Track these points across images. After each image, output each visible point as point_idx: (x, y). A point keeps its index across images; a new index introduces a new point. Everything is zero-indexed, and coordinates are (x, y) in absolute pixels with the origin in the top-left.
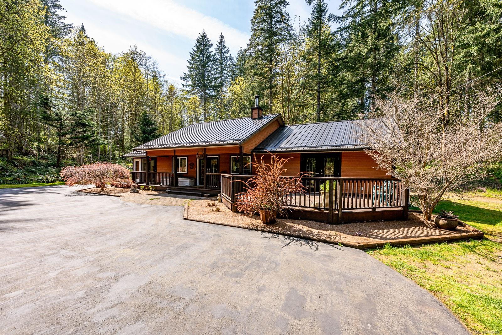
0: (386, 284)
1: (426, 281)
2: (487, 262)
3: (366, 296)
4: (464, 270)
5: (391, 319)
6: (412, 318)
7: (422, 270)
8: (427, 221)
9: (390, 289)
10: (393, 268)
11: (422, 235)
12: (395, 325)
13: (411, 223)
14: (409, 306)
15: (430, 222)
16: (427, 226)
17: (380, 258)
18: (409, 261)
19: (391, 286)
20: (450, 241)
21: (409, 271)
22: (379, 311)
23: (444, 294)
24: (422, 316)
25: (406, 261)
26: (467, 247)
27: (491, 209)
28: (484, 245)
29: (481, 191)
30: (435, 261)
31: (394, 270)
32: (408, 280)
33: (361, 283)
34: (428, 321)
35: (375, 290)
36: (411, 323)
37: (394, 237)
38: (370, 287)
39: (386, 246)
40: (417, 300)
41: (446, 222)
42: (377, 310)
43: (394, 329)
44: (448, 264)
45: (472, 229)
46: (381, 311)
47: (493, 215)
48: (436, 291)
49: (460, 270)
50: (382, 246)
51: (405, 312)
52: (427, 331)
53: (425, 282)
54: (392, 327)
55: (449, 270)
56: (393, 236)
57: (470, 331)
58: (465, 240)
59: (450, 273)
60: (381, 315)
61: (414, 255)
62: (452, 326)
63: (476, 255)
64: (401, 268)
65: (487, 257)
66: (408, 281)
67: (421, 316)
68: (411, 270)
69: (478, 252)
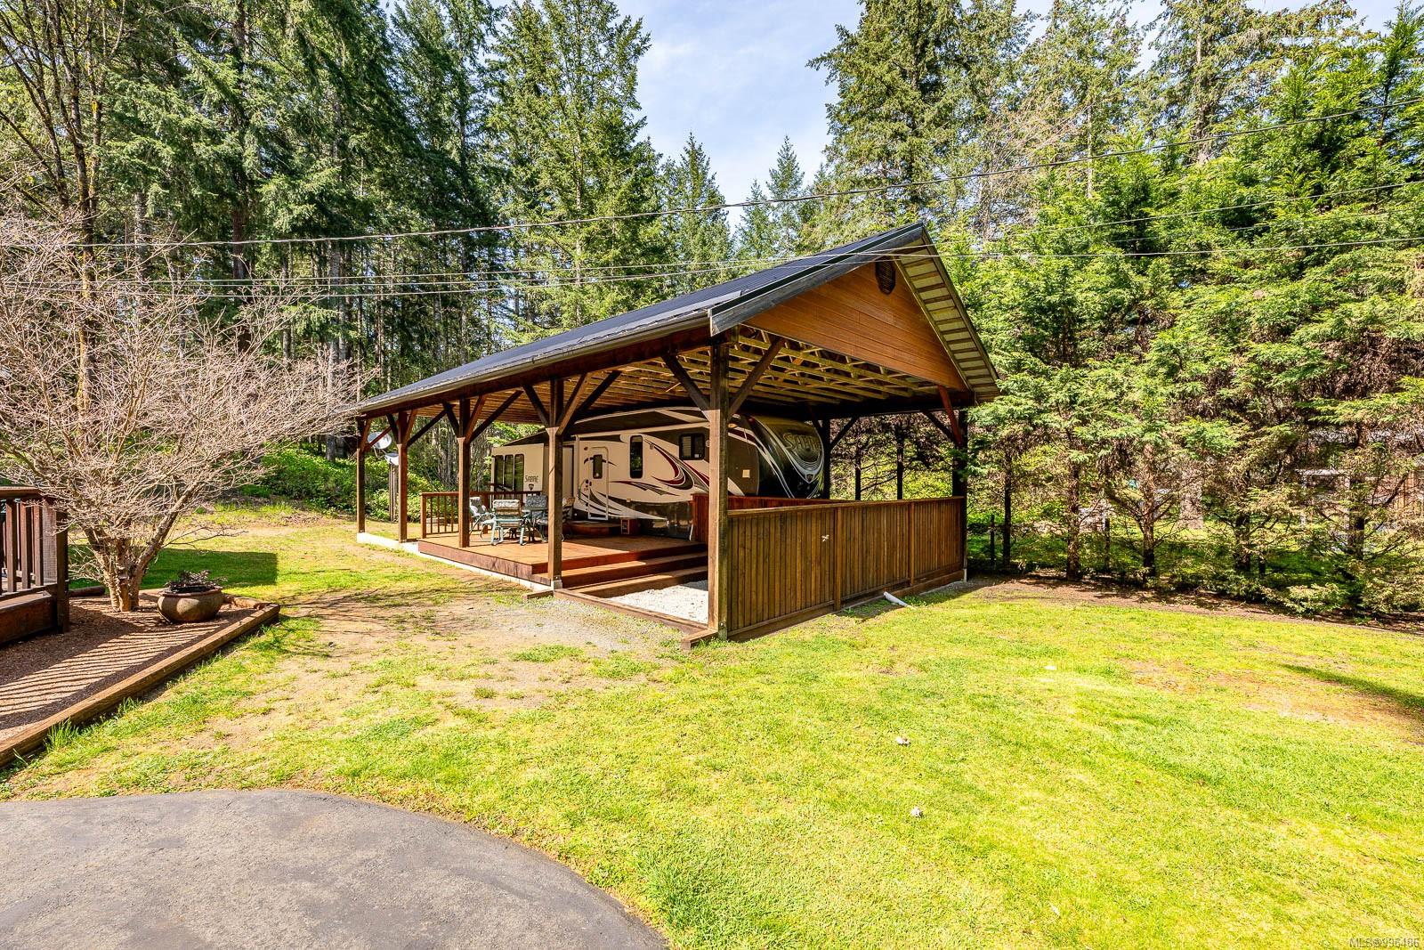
0: (159, 846)
1: (252, 768)
2: (319, 663)
3: (125, 936)
4: (298, 699)
5: (258, 922)
6: (300, 874)
7: (217, 749)
8: (130, 615)
9: (184, 853)
10: (133, 790)
11: (145, 658)
12: (282, 926)
13: (88, 635)
14: (268, 853)
15: (139, 615)
16: (141, 630)
17: (60, 787)
18: (161, 745)
19: (178, 843)
20: (225, 646)
21: (188, 770)
22: (209, 935)
23: (309, 771)
24: (312, 851)
25: (155, 749)
26: (269, 646)
27: (243, 550)
28: (292, 630)
29: (203, 512)
30: (228, 709)
31: (139, 795)
32: (210, 795)
33: (63, 913)
34: (333, 850)
35: (140, 893)
36: (306, 885)
37: (58, 696)
38: (111, 896)
39: (57, 739)
40: (273, 826)
41: (195, 601)
42: (201, 936)
43: (287, 936)
44: (260, 702)
45: (252, 603)
46: (215, 930)
47: (255, 563)
48: (290, 777)
49: (290, 703)
50: (37, 747)
51: (275, 874)
52: (348, 871)
53: (255, 773)
54: (279, 938)
55: (273, 714)
56: (51, 697)
57: (401, 807)
58: (254, 634)
59: (280, 720)
60: (225, 937)
61: (166, 722)
62: (375, 822)
63: (294, 658)
64: (161, 775)
65: (314, 654)
66: (210, 797)
67: (312, 854)
68: (193, 766)
69: (292, 649)
